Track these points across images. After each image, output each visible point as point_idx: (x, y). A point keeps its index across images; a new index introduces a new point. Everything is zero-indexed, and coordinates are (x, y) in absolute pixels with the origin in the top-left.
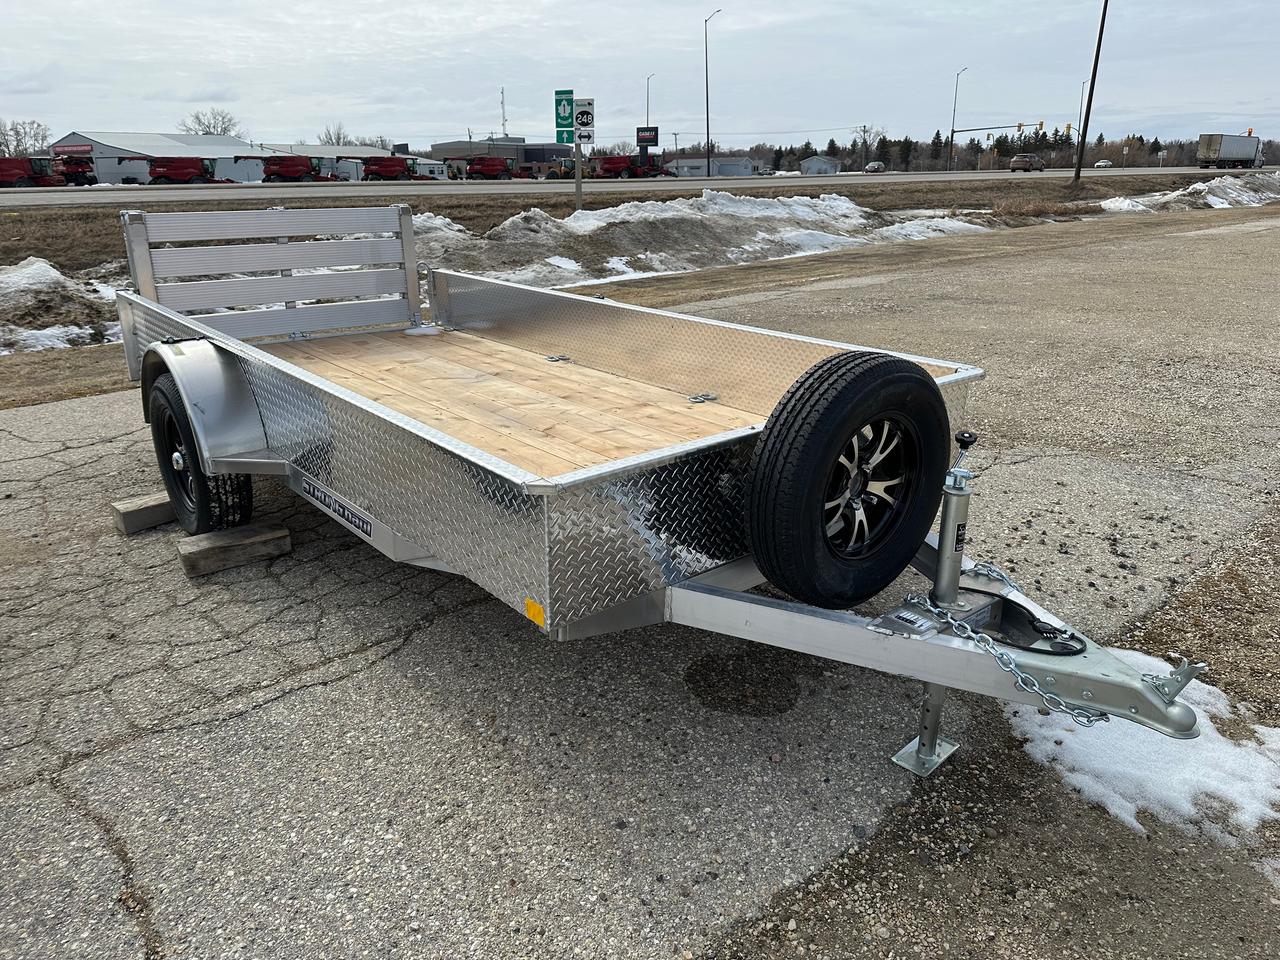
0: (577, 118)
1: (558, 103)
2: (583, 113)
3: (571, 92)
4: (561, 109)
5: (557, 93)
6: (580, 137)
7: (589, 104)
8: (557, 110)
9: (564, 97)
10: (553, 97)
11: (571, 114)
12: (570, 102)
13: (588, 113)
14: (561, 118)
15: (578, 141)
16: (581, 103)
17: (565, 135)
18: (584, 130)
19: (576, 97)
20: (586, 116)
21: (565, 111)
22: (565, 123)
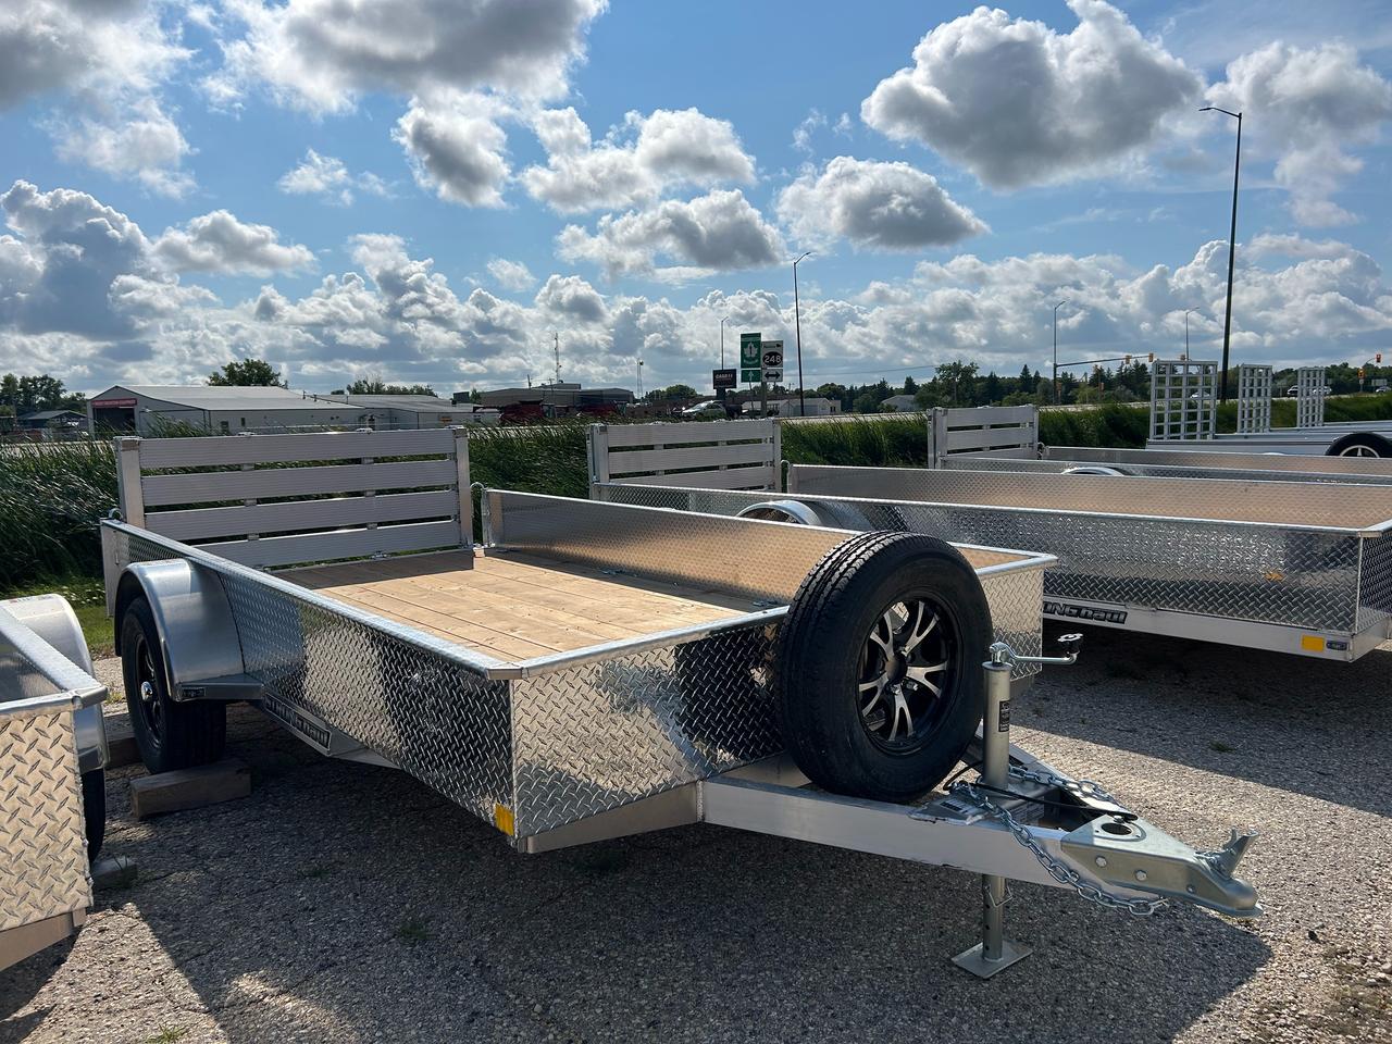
2: (770, 354)
4: (747, 350)
6: (768, 376)
7: (778, 346)
10: (739, 340)
11: (758, 355)
13: (776, 354)
15: (764, 379)
16: (768, 344)
17: (751, 375)
18: (772, 369)
19: (763, 339)
20: (774, 356)
21: (752, 352)
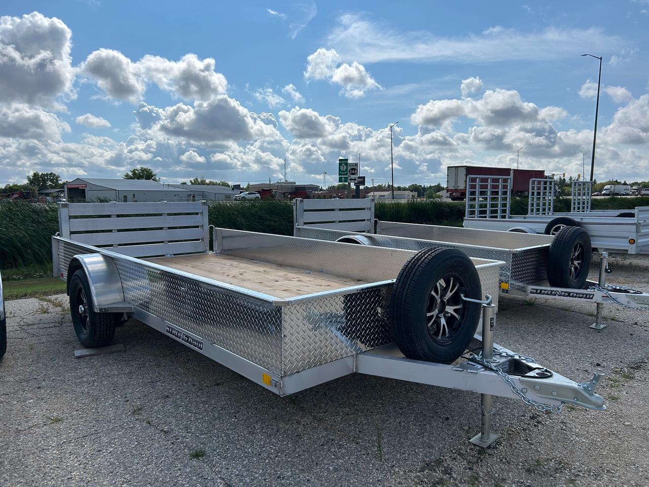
0: (349, 171)
8: (339, 167)
9: (343, 162)
14: (341, 171)
22: (343, 173)
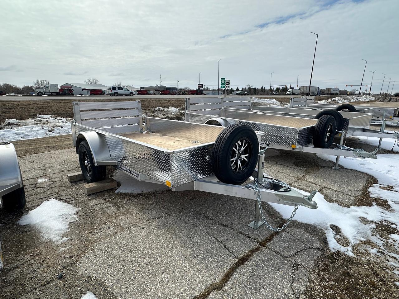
1: (222, 80)
2: (227, 82)
3: (225, 78)
4: (222, 82)
5: (221, 78)
10: (221, 79)
11: (225, 83)
12: (225, 80)
13: (228, 82)
16: (227, 81)
17: (223, 87)
18: (227, 86)
20: (228, 83)
21: (223, 82)
22: (223, 84)
